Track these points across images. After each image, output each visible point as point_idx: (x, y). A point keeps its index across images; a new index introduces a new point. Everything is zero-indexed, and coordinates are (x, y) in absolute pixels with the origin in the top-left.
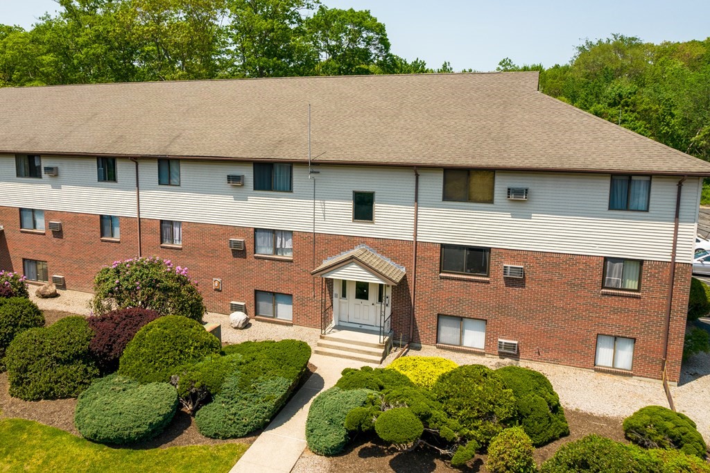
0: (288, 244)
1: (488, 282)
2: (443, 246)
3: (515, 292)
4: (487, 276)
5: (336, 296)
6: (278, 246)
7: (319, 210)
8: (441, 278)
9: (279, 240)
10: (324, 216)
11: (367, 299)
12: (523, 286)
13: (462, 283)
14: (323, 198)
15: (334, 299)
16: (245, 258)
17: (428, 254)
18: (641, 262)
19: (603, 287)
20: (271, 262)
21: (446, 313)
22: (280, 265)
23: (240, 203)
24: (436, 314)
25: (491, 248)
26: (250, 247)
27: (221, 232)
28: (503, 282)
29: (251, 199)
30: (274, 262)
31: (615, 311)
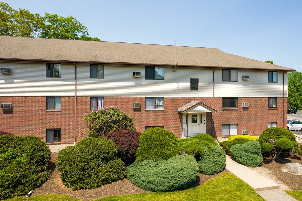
0: (161, 103)
1: (238, 110)
2: (223, 98)
3: (246, 112)
4: (237, 108)
5: (184, 123)
6: (156, 105)
7: (176, 87)
8: (223, 110)
9: (157, 101)
10: (178, 89)
11: (196, 123)
12: (248, 110)
13: (230, 111)
14: (178, 82)
15: (183, 125)
16: (141, 111)
17: (218, 101)
18: (276, 98)
19: (269, 107)
20: (154, 112)
21: (225, 124)
22: (158, 113)
23: (138, 86)
24: (222, 124)
25: (238, 97)
26: (143, 106)
27: (128, 100)
28: (242, 109)
29: (144, 84)
30: (155, 112)
31: (272, 114)
